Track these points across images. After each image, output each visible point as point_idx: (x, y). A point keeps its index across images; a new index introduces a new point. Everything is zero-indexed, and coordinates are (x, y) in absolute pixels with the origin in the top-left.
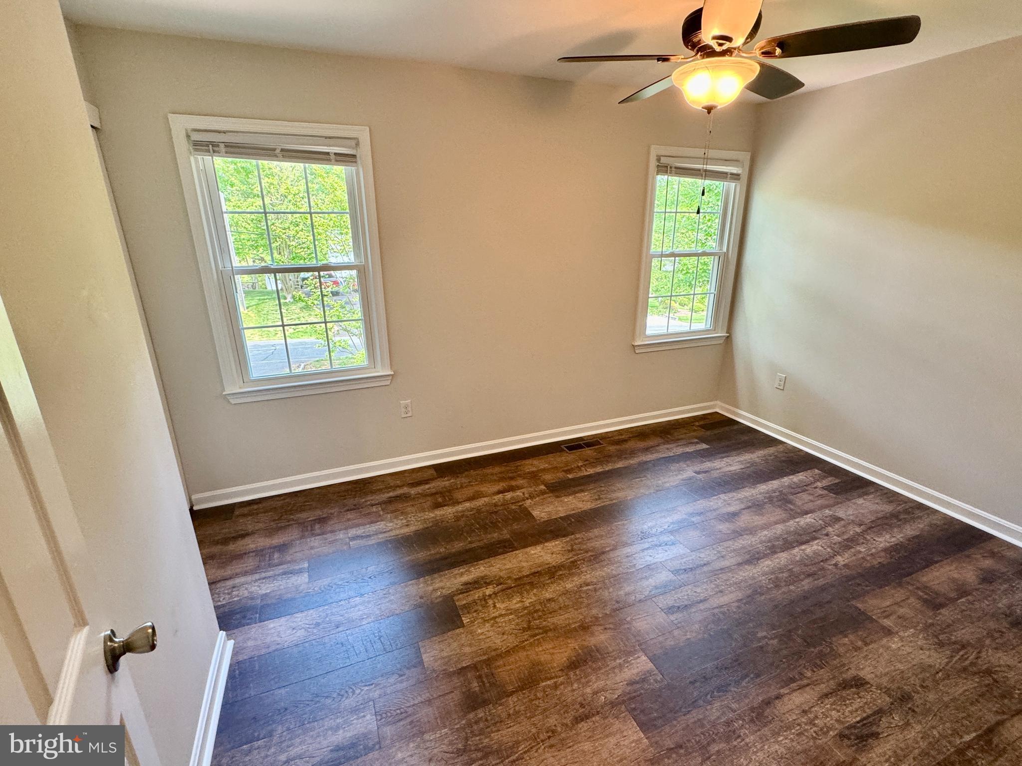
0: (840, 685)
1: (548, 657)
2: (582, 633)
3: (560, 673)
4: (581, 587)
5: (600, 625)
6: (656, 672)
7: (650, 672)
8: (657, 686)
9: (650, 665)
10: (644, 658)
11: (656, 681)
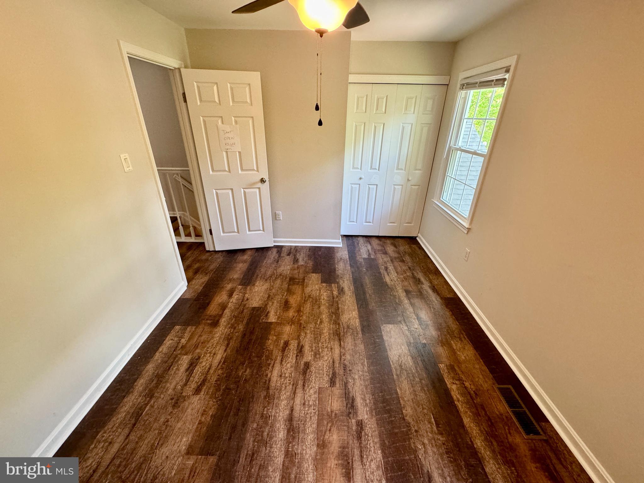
0: (206, 379)
1: (294, 297)
2: (297, 309)
3: (286, 298)
4: (321, 320)
5: (297, 316)
6: (266, 321)
7: (268, 319)
8: (262, 318)
9: (270, 321)
10: (273, 321)
11: (263, 319)
